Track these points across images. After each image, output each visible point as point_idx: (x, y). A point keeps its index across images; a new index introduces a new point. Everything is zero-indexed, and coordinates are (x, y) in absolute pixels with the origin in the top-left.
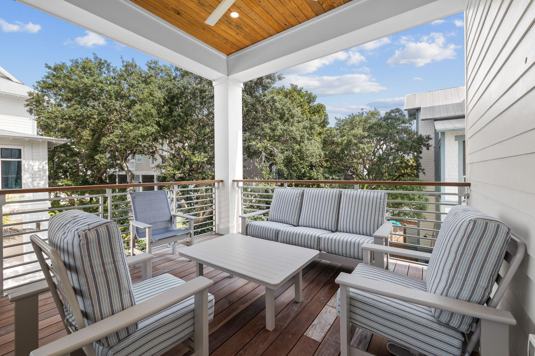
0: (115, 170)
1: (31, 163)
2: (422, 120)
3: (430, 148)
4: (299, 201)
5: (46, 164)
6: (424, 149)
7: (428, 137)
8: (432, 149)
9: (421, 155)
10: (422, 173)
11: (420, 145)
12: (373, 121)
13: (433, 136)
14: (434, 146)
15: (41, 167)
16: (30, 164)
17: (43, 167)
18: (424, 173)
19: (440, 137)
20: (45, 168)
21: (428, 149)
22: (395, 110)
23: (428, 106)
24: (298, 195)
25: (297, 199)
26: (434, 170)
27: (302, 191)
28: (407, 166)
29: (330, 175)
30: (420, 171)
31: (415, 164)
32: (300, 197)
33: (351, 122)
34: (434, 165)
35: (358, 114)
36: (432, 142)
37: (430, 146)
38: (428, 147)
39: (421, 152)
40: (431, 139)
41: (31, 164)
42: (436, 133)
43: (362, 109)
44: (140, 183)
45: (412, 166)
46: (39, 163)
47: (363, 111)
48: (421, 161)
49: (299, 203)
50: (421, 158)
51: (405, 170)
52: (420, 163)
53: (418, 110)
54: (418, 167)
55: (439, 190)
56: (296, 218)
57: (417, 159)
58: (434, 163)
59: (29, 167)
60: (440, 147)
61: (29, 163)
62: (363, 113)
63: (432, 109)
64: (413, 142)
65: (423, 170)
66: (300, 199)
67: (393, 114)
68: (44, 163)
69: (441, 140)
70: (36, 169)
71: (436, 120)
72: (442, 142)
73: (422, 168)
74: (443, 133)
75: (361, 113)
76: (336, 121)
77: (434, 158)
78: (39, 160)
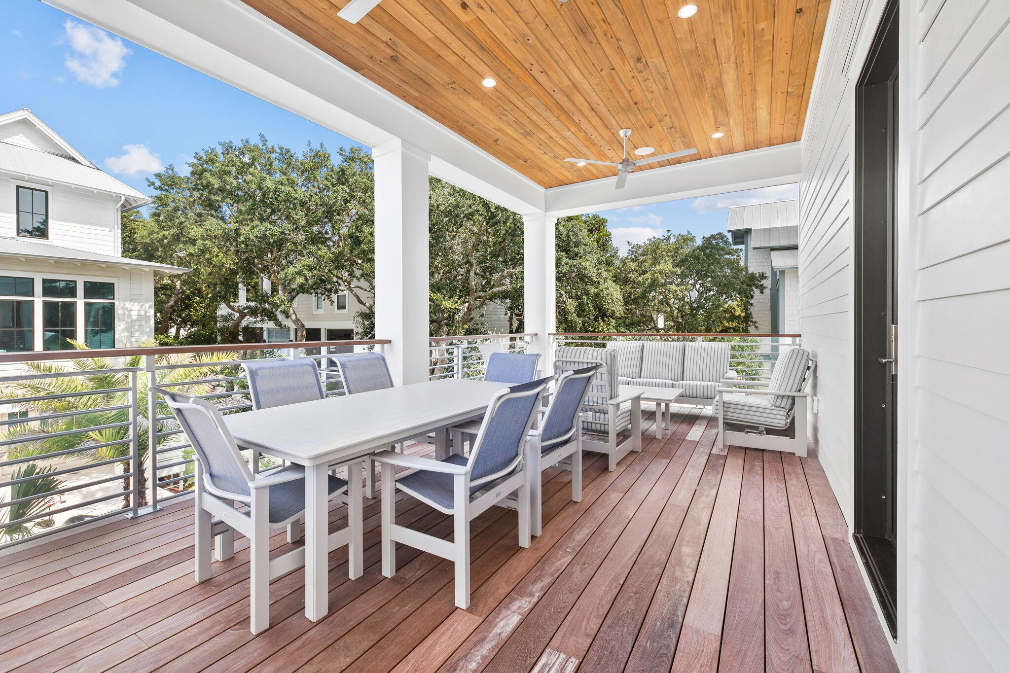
0: (255, 320)
1: (128, 305)
2: (754, 249)
3: (764, 291)
4: (639, 354)
5: (150, 307)
6: (757, 291)
7: (763, 275)
8: (767, 292)
9: (752, 301)
10: (753, 327)
11: (751, 286)
12: (686, 250)
13: (768, 273)
14: (769, 287)
15: (142, 313)
16: (125, 307)
17: (146, 312)
18: (756, 327)
19: (778, 277)
20: (148, 314)
21: (762, 292)
22: (717, 234)
23: (762, 228)
24: (638, 348)
25: (637, 352)
26: (770, 323)
27: (641, 345)
28: (733, 318)
29: (626, 329)
30: (751, 324)
31: (743, 314)
32: (640, 350)
33: (654, 252)
34: (769, 316)
35: (662, 238)
36: (767, 283)
37: (765, 288)
38: (762, 288)
39: (752, 297)
40: (766, 277)
41: (127, 308)
42: (774, 272)
43: (669, 231)
44: (291, 341)
45: (739, 316)
46: (139, 306)
47: (669, 234)
48: (752, 309)
49: (639, 356)
50: (752, 305)
51: (731, 323)
52: (751, 313)
53: (748, 231)
54: (748, 318)
55: (777, 341)
56: (637, 371)
57: (746, 306)
58: (770, 313)
59: (125, 311)
60: (778, 290)
61: (124, 305)
62: (669, 237)
63: (768, 231)
64: (743, 283)
65: (755, 322)
66: (640, 352)
67: (714, 242)
68: (147, 305)
69: (780, 281)
70: (134, 314)
71: (773, 249)
72: (780, 283)
73: (754, 320)
74: (783, 272)
75: (666, 236)
76: (629, 248)
77: (769, 305)
78: (139, 301)
